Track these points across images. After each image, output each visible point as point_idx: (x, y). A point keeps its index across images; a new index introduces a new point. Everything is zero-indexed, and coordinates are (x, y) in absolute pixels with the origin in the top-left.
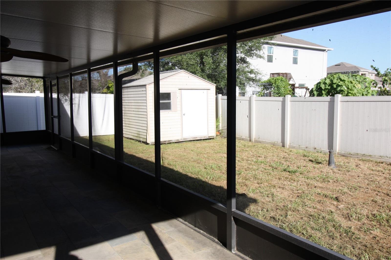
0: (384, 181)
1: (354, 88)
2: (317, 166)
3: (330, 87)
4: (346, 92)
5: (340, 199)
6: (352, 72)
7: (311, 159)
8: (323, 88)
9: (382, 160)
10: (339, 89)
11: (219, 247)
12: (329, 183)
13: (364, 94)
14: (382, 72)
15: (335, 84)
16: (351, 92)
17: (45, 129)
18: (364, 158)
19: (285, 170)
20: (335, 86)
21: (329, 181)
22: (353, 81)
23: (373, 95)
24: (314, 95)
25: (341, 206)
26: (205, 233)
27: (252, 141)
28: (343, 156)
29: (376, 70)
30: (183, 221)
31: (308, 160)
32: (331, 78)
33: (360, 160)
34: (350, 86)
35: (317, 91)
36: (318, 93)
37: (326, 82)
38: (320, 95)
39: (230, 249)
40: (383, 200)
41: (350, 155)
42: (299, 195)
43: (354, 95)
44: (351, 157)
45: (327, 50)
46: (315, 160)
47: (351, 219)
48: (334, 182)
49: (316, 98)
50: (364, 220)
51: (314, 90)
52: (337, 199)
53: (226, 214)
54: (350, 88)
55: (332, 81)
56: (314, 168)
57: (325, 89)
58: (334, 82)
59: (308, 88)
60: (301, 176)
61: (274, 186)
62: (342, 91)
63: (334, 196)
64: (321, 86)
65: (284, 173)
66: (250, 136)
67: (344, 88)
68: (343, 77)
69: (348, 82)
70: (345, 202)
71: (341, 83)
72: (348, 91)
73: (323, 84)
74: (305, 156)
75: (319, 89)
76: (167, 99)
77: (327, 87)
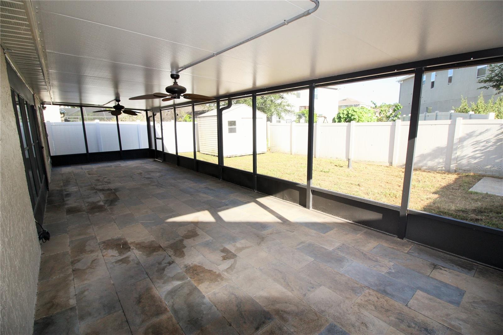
0: (384, 175)
1: (362, 117)
2: (341, 168)
3: (346, 116)
4: (357, 120)
5: (360, 185)
6: (355, 105)
7: (336, 164)
8: (342, 117)
9: (381, 164)
10: (352, 117)
11: (301, 208)
12: (351, 178)
13: (369, 121)
14: (378, 105)
15: (350, 114)
16: (361, 119)
17: (148, 148)
18: (370, 163)
19: (321, 171)
20: (350, 115)
21: (351, 177)
22: (362, 112)
23: (374, 121)
24: (335, 122)
25: (362, 189)
26: (290, 202)
27: (292, 154)
28: (356, 162)
29: (375, 104)
30: (274, 197)
31: (334, 166)
32: (347, 110)
33: (367, 165)
34: (360, 115)
35: (337, 119)
36: (338, 120)
37: (344, 113)
38: (340, 121)
39: (309, 208)
40: (385, 185)
41: (360, 162)
42: (335, 184)
43: (363, 121)
44: (361, 163)
45: (338, 89)
46: (339, 165)
47: (369, 194)
48: (354, 177)
49: (337, 124)
50: (376, 195)
51: (336, 118)
52: (359, 185)
53: (306, 189)
54: (360, 117)
55: (348, 112)
56: (339, 169)
57: (344, 117)
58: (349, 113)
59: (326, 117)
60: (333, 174)
61: (319, 180)
62: (355, 119)
63: (357, 184)
64: (340, 116)
65: (321, 173)
66: (291, 151)
67: (356, 117)
68: (355, 109)
69: (359, 112)
70: (364, 187)
71: (354, 113)
72: (359, 119)
73: (342, 114)
74: (331, 163)
75: (339, 117)
76: (234, 125)
77: (345, 116)
